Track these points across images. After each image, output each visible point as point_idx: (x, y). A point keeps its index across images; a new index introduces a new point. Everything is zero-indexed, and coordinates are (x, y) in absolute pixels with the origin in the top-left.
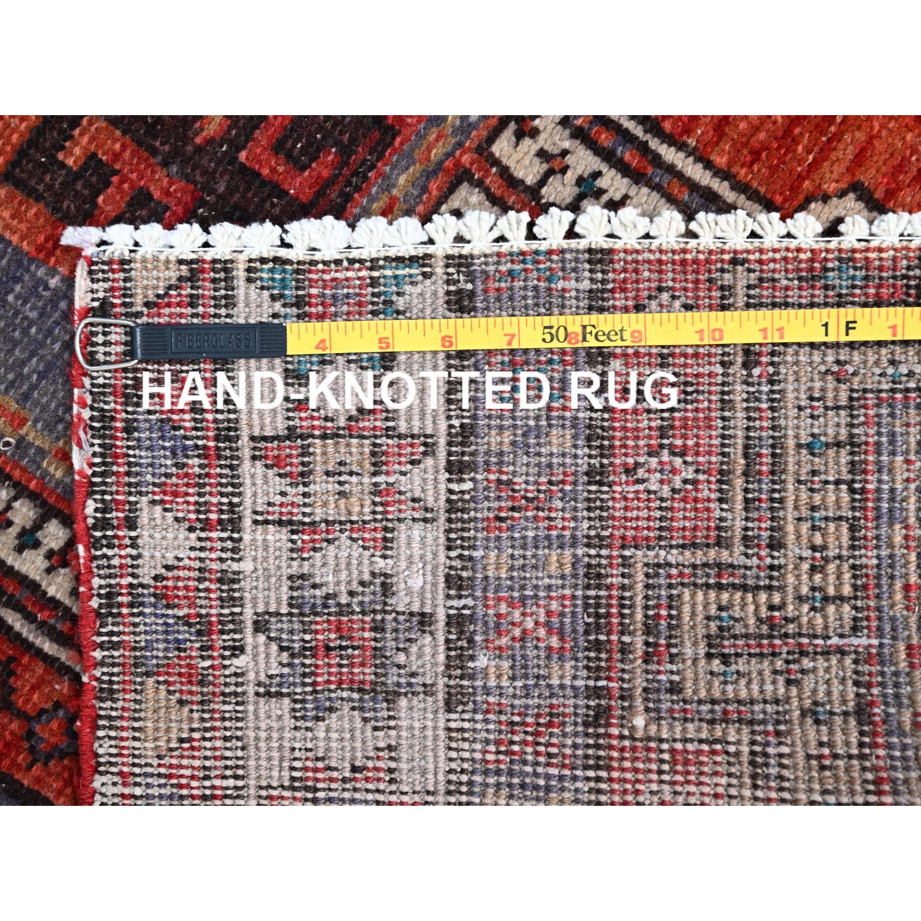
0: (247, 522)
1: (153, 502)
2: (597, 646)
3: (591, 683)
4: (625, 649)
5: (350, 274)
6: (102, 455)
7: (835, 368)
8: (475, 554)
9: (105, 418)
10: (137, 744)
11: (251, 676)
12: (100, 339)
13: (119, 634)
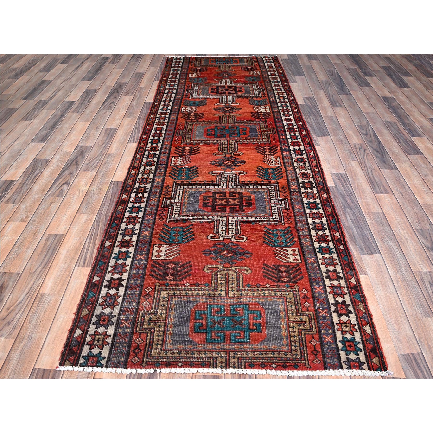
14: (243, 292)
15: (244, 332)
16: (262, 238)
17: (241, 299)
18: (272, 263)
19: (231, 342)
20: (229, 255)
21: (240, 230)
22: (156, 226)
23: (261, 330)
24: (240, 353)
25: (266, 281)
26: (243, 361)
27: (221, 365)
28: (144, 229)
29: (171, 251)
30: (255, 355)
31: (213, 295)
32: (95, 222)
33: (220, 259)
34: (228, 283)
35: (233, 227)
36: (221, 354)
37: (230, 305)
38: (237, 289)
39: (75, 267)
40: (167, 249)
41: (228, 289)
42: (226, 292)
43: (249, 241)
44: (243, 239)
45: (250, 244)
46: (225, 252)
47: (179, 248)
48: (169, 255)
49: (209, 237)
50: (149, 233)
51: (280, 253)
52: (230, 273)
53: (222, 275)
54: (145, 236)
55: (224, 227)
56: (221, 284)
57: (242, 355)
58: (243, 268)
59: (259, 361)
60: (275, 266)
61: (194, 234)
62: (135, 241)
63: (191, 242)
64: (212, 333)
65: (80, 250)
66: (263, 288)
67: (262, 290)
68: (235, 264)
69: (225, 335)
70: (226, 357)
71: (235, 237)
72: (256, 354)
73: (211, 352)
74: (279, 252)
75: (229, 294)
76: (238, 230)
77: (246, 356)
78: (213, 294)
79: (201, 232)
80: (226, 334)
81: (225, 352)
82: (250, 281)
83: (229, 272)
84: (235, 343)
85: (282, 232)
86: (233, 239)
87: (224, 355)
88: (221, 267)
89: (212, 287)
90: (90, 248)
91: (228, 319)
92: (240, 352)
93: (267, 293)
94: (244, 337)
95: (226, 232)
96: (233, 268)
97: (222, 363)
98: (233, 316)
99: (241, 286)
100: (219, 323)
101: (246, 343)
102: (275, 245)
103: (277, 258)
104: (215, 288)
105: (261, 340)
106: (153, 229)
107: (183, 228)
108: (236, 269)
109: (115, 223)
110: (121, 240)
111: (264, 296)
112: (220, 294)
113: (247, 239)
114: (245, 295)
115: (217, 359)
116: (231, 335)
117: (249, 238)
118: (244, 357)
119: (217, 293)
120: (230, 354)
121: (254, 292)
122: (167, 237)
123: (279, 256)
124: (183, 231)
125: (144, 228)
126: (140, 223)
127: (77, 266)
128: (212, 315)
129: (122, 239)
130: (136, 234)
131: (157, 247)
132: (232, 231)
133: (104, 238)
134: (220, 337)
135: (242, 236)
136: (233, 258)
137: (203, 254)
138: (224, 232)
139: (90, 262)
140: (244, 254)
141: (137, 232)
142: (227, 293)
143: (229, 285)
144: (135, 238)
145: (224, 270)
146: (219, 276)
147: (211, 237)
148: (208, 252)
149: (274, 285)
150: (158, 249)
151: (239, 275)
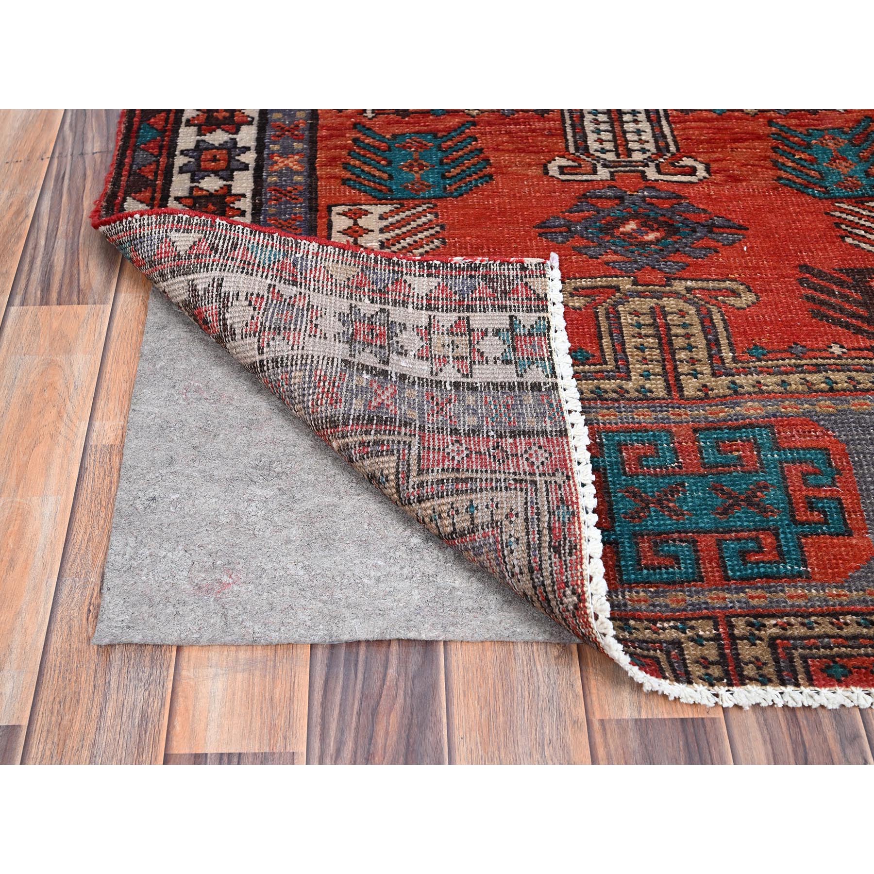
0: (430, 313)
1: (439, 283)
2: (371, 420)
3: (352, 417)
4: (367, 433)
5: (545, 351)
6: (460, 267)
7: (513, 513)
8: (416, 386)
9: (476, 268)
10: (331, 260)
11: (360, 304)
12: (510, 267)
13: (381, 264)
14: (741, 380)
15: (777, 535)
16: (768, 164)
17: (738, 404)
18: (836, 264)
19: (728, 579)
20: (651, 236)
21: (673, 136)
22: (324, 133)
23: (846, 524)
24: (773, 622)
25: (826, 334)
26: (796, 653)
27: (703, 671)
28: (276, 147)
29: (404, 229)
30: (840, 628)
31: (615, 395)
32: (67, 126)
33: (615, 252)
34: (671, 343)
35: (640, 126)
36: (692, 628)
37: (695, 431)
38: (712, 368)
39: (10, 303)
40: (385, 223)
41: (675, 368)
42: (666, 381)
43: (718, 178)
44: (693, 171)
45: (726, 189)
46: (631, 226)
47: (436, 216)
48: (399, 246)
49: (553, 169)
50: (298, 162)
51: (856, 220)
52: (670, 304)
53: (636, 313)
54: (286, 175)
55: (603, 127)
56: (641, 348)
57: (784, 629)
58: (716, 284)
59: (862, 651)
60: (850, 272)
61: (487, 160)
62: (249, 194)
63: (483, 190)
64: (637, 544)
65: (19, 237)
66: (820, 361)
67: (818, 369)
68: (685, 271)
69: (696, 551)
70: (717, 638)
71: (657, 166)
72: (846, 624)
73: (648, 620)
74: (851, 218)
75: (681, 389)
76: (664, 137)
77: (803, 631)
78: (614, 391)
79: (513, 151)
80: (701, 546)
81: (708, 618)
82: (760, 333)
83: (665, 301)
84: (742, 579)
85: (843, 140)
86: (651, 173)
87: (706, 630)
88: (626, 284)
89: (606, 363)
90: (62, 228)
91: (695, 484)
92: (773, 616)
93: (840, 378)
94: (781, 554)
95: (616, 146)
96: (679, 286)
97: (704, 662)
98: (714, 471)
99: (727, 354)
100: (659, 502)
101: (793, 577)
102: (827, 192)
103: (849, 240)
104: (617, 367)
105: (854, 565)
106: (313, 143)
107: (435, 136)
108: (689, 290)
109: (152, 128)
110: (186, 194)
111: (831, 390)
112: (643, 387)
113: (708, 170)
114: (751, 389)
115: (682, 650)
116: (720, 549)
117: (714, 166)
118: (795, 639)
119: (631, 384)
120: (732, 626)
121: (784, 377)
122: (377, 173)
123: (857, 231)
124: (439, 148)
125: (274, 143)
126: (255, 122)
127: (18, 300)
128: (625, 474)
129: (192, 189)
130: (246, 167)
131: (344, 214)
132: (640, 141)
133: (116, 183)
134: (677, 559)
135: (687, 162)
136: (670, 248)
137: (540, 235)
138: (609, 146)
139: (71, 282)
140: (711, 228)
141: (249, 158)
142: (674, 385)
143: (673, 354)
144: (243, 183)
145: (640, 295)
146: (626, 319)
147: (562, 169)
148: (560, 226)
149: (860, 349)
150: (350, 223)
151: (709, 312)
